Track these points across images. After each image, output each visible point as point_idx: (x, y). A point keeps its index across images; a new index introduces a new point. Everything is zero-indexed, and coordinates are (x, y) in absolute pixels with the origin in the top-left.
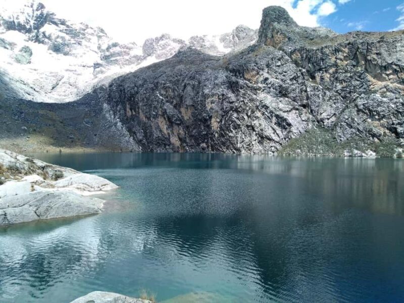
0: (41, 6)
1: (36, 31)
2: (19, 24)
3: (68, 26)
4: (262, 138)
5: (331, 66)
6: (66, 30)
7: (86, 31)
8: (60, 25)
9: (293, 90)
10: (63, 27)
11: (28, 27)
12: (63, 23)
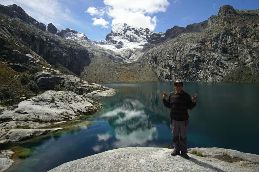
0: (125, 25)
1: (124, 35)
2: (118, 33)
3: (135, 30)
4: (213, 74)
5: (252, 35)
6: (134, 32)
7: (142, 31)
8: (132, 31)
9: (231, 49)
10: (133, 31)
11: (121, 34)
12: (133, 29)
